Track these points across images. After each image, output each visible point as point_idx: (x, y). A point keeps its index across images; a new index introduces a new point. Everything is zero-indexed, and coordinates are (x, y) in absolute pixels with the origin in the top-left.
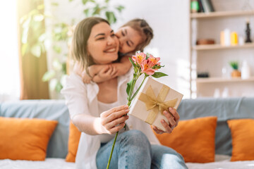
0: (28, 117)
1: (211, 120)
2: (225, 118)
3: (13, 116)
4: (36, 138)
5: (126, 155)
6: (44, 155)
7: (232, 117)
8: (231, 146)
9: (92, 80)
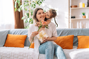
0: (18, 34)
1: (72, 36)
2: (76, 35)
3: (14, 34)
4: (21, 41)
5: (48, 49)
6: (24, 45)
7: (79, 35)
8: (78, 44)
9: (37, 26)
